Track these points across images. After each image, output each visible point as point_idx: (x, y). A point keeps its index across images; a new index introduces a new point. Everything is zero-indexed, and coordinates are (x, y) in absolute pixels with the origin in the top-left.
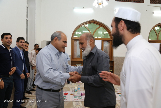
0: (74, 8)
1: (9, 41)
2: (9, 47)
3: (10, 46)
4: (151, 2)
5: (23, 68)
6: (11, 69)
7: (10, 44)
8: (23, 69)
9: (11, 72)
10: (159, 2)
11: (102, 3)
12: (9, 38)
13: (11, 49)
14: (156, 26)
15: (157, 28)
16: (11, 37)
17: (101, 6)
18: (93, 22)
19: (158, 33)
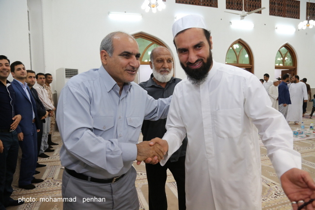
0: (109, 13)
1: (4, 69)
2: (6, 81)
3: (8, 79)
4: (228, 7)
5: (32, 115)
6: (13, 119)
7: (7, 76)
8: (34, 116)
9: (13, 124)
10: (238, 7)
11: (157, 5)
12: (4, 65)
13: (8, 85)
14: (235, 43)
15: (236, 46)
16: (8, 62)
17: (154, 10)
18: (141, 36)
19: (238, 54)
